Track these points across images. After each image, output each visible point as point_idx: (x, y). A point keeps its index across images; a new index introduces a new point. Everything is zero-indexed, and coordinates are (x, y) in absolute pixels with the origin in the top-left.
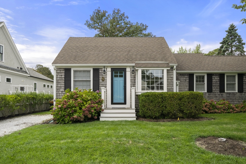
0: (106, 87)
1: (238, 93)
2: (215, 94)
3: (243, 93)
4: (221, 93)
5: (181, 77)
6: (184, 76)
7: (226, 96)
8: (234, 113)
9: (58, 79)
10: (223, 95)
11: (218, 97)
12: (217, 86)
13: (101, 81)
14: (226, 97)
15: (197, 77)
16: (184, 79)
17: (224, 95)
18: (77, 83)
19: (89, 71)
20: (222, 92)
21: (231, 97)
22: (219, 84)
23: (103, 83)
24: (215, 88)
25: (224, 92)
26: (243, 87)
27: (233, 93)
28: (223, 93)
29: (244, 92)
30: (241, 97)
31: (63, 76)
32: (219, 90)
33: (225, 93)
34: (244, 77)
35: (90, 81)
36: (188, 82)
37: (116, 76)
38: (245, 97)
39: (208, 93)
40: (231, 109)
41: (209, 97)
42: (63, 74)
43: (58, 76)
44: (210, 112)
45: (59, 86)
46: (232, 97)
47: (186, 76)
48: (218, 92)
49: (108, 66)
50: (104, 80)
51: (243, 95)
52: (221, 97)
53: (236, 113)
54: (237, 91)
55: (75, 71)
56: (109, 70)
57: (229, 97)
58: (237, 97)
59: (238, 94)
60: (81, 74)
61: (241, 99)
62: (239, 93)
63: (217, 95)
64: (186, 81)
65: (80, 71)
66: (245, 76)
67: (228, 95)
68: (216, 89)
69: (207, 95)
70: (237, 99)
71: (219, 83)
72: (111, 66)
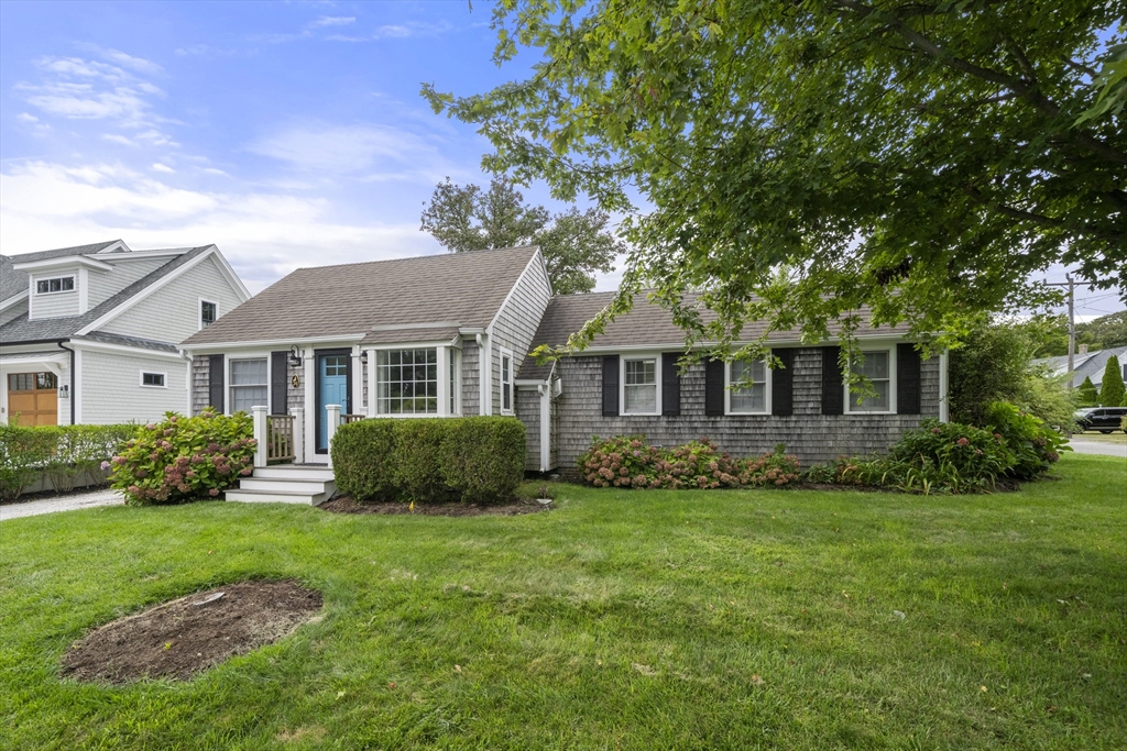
0: (302, 403)
1: (773, 418)
2: (690, 422)
3: (794, 418)
4: (713, 419)
5: (577, 366)
6: (588, 363)
7: (731, 428)
8: (709, 488)
9: (197, 384)
10: (719, 425)
11: (702, 431)
12: (698, 394)
13: (290, 387)
14: (728, 431)
15: (628, 363)
16: (589, 372)
17: (723, 423)
18: (240, 395)
19: (264, 361)
20: (716, 416)
21: (747, 431)
22: (703, 388)
23: (295, 393)
24: (690, 400)
25: (721, 413)
26: (791, 396)
27: (753, 416)
28: (718, 419)
29: (796, 412)
30: (785, 431)
31: (207, 377)
32: (703, 407)
33: (724, 419)
34: (797, 359)
35: (266, 387)
36: (600, 384)
37: (330, 372)
38: (798, 431)
39: (665, 419)
40: (704, 473)
41: (670, 431)
42: (207, 371)
43: (198, 377)
44: (618, 484)
45: (199, 402)
46: (751, 431)
47: (593, 362)
48: (700, 413)
49: (306, 345)
50: (298, 384)
51: (792, 425)
52: (709, 431)
53: (716, 487)
54: (768, 411)
55: (234, 363)
56: (308, 355)
57: (739, 432)
58: (768, 431)
59: (775, 422)
60: (249, 370)
61: (784, 438)
62: (777, 418)
63: (696, 425)
64: (592, 379)
65: (245, 362)
66: (800, 356)
67: (737, 425)
68: (693, 403)
69: (664, 424)
70: (767, 438)
71: (703, 382)
72: (313, 344)
